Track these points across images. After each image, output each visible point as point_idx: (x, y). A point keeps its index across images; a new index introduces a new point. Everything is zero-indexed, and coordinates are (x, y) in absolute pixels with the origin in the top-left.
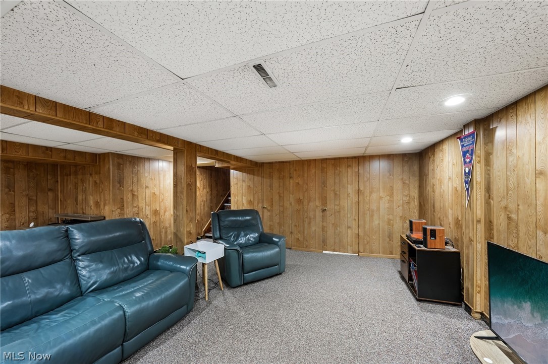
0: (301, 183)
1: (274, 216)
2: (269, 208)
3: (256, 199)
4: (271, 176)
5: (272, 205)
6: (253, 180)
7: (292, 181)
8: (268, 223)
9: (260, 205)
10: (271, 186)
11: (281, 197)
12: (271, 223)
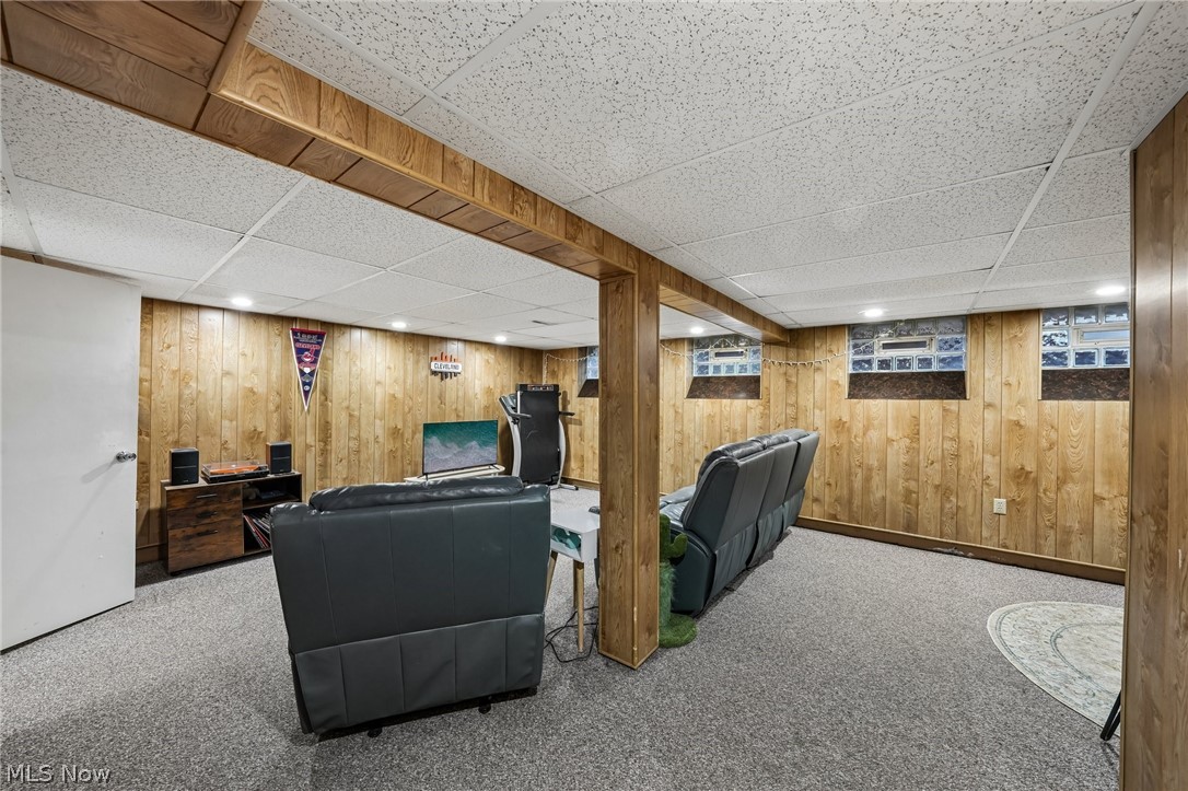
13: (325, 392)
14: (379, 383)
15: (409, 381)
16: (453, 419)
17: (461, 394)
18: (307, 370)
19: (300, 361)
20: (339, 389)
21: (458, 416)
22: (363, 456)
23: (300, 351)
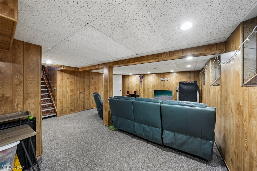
0: (96, 81)
1: (85, 96)
2: (83, 92)
3: (76, 89)
4: (84, 77)
5: (84, 91)
6: (74, 78)
7: (93, 80)
8: (83, 100)
9: (78, 91)
10: (84, 82)
11: (89, 87)
12: (84, 99)
13: (144, 84)
14: (152, 83)
15: (157, 82)
16: (167, 90)
17: (169, 84)
18: (141, 81)
19: (140, 80)
20: (146, 84)
21: (168, 89)
22: (149, 95)
23: (140, 79)
